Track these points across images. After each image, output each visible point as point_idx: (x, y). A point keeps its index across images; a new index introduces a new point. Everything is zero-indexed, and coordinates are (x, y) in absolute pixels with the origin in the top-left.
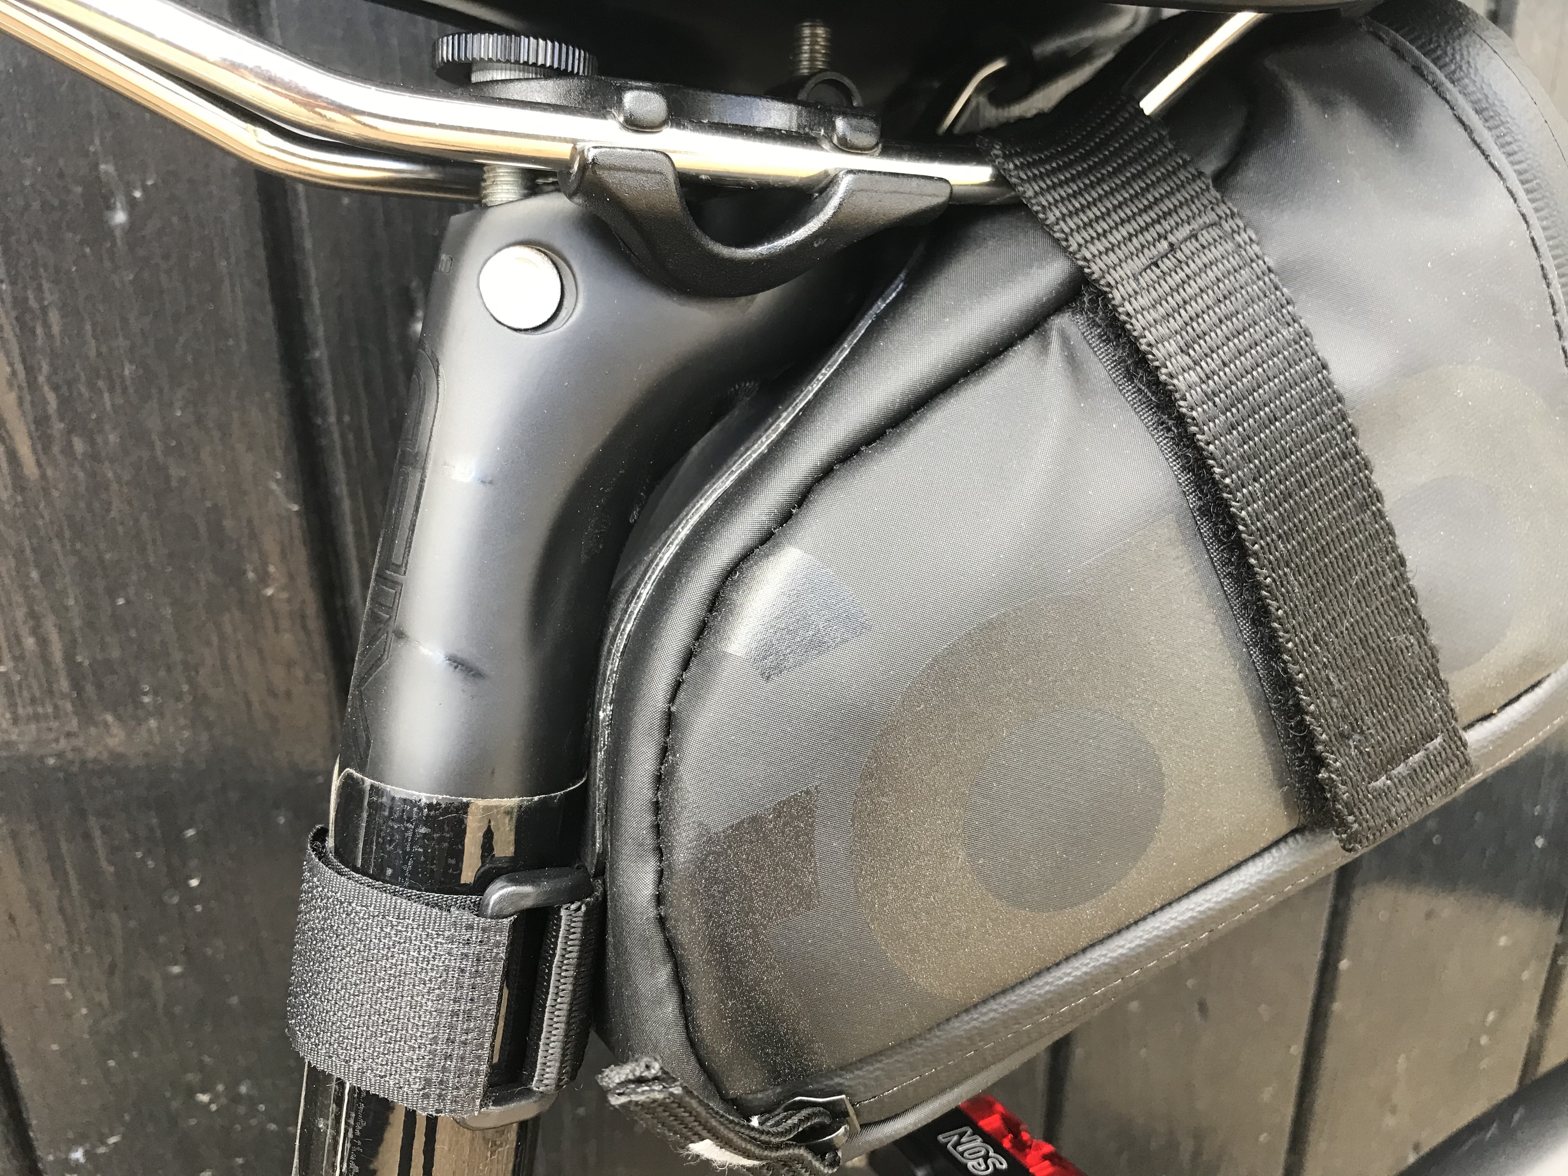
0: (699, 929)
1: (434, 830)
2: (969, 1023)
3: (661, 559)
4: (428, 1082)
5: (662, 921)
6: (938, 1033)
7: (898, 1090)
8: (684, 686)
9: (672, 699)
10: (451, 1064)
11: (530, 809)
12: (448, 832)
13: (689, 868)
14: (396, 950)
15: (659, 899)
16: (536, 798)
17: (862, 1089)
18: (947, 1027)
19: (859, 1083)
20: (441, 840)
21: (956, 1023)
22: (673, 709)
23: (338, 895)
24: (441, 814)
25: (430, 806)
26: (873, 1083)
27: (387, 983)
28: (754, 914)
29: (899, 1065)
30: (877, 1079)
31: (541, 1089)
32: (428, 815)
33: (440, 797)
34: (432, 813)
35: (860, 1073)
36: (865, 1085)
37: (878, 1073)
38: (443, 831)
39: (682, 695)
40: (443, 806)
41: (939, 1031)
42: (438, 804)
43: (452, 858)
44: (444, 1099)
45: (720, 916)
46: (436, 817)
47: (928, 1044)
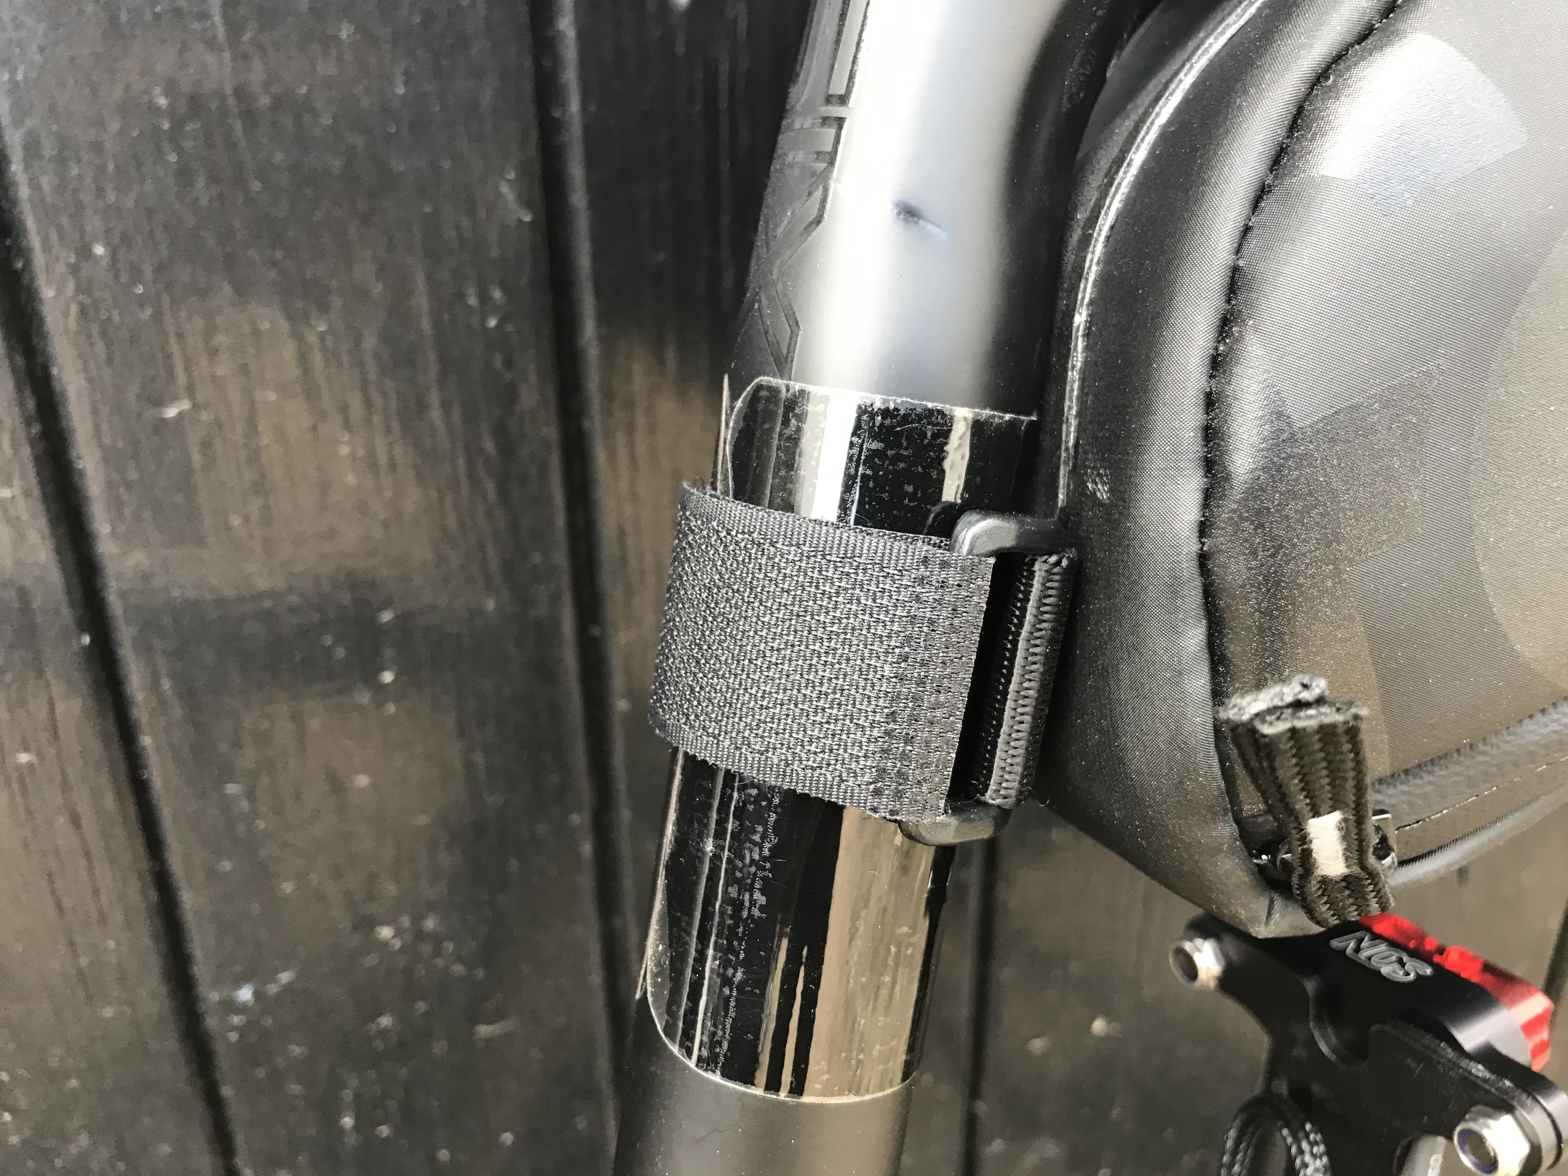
0: (1262, 565)
1: (889, 445)
2: (1547, 726)
3: (1158, 115)
4: (882, 772)
5: (1203, 559)
6: (1508, 738)
7: (1448, 813)
8: (1255, 231)
9: (1238, 251)
10: (915, 750)
11: (1000, 428)
12: (906, 449)
13: (1259, 478)
14: (840, 599)
15: (1204, 529)
16: (1008, 417)
17: (1406, 808)
18: (1519, 730)
19: (1404, 802)
20: (898, 458)
21: (1529, 726)
22: (1241, 263)
23: (755, 535)
24: (900, 424)
25: (886, 413)
26: (1420, 803)
27: (826, 644)
28: (1339, 544)
29: (1457, 779)
30: (1425, 797)
31: (998, 801)
32: (882, 424)
33: (899, 401)
34: (887, 422)
35: (1405, 788)
36: (1410, 804)
37: (1429, 788)
38: (900, 447)
39: (1253, 243)
40: (902, 412)
41: (1509, 734)
42: (896, 409)
43: (909, 484)
44: (901, 797)
45: (1294, 546)
46: (893, 427)
47: (1495, 752)
